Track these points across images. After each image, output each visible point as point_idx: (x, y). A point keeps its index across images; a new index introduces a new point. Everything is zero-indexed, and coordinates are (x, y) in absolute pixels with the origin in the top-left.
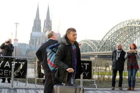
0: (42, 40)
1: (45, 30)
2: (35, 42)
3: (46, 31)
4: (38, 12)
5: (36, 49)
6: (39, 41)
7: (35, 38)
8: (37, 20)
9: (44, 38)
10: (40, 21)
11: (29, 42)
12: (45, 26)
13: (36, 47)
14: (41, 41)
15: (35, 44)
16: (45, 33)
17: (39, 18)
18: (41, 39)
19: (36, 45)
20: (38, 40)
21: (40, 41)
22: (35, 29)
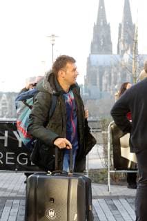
0: (116, 73)
1: (122, 47)
2: (98, 79)
3: (124, 52)
4: (103, 6)
5: (101, 94)
6: (108, 75)
7: (98, 70)
8: (102, 23)
9: (121, 69)
10: (107, 27)
11: (85, 80)
12: (122, 38)
13: (101, 90)
14: (113, 75)
15: (98, 83)
16: (122, 56)
17: (105, 21)
18: (112, 70)
19: (101, 84)
20: (106, 74)
21: (110, 76)
22: (96, 46)
